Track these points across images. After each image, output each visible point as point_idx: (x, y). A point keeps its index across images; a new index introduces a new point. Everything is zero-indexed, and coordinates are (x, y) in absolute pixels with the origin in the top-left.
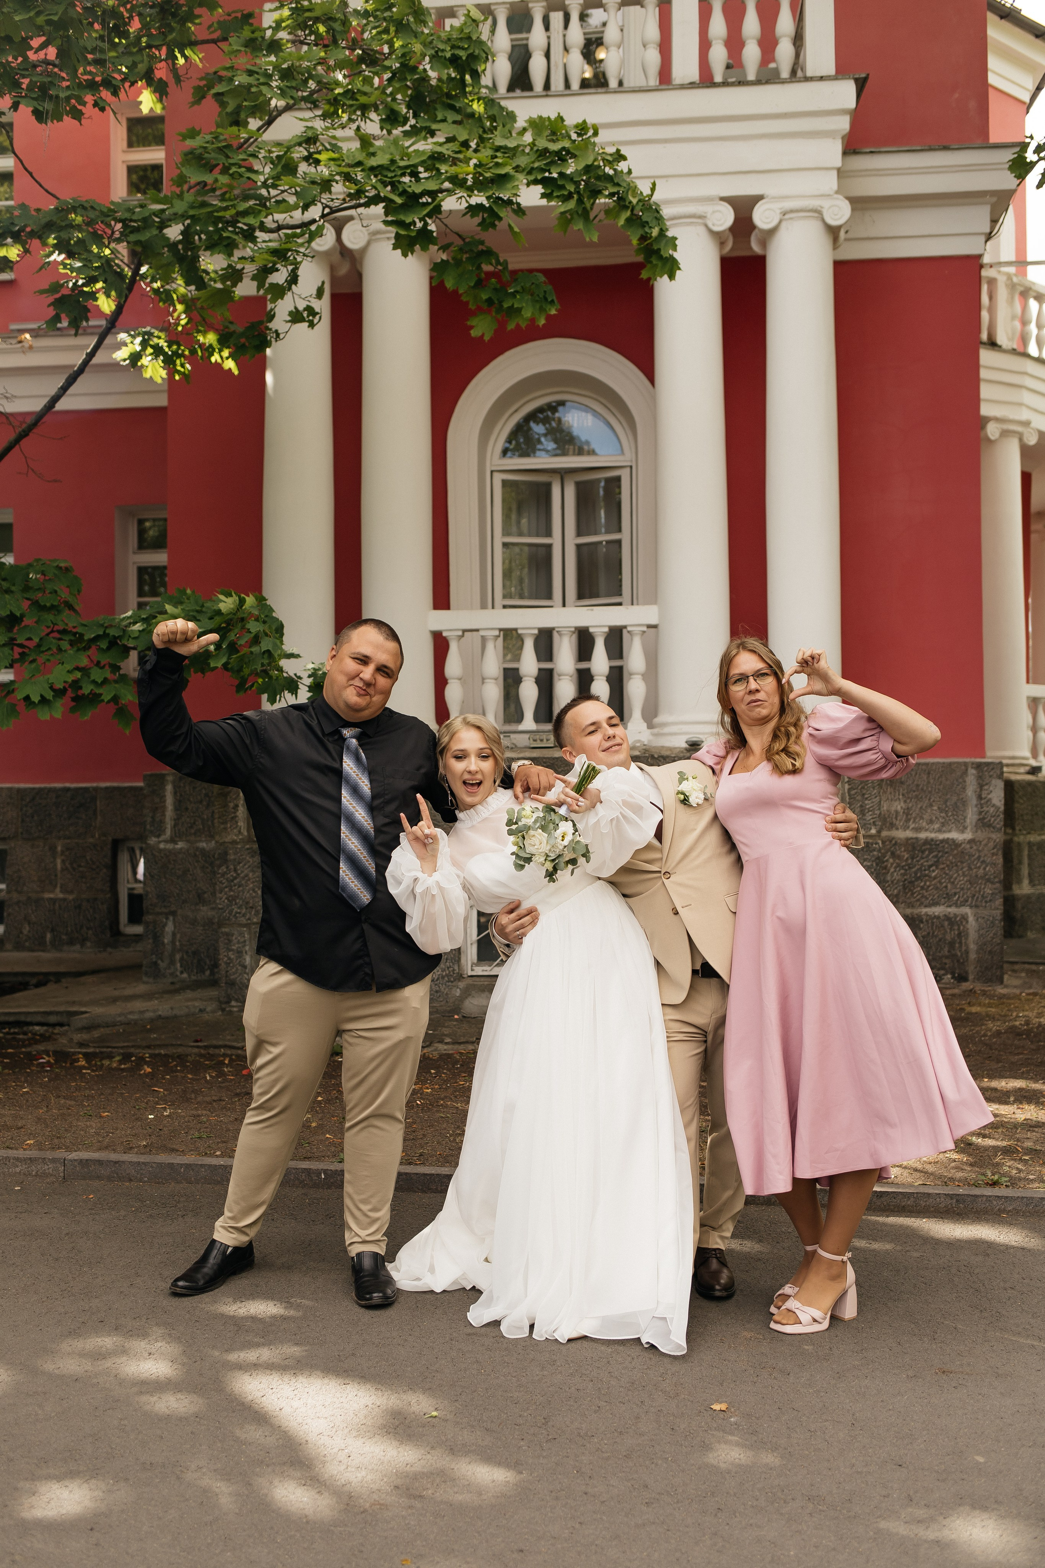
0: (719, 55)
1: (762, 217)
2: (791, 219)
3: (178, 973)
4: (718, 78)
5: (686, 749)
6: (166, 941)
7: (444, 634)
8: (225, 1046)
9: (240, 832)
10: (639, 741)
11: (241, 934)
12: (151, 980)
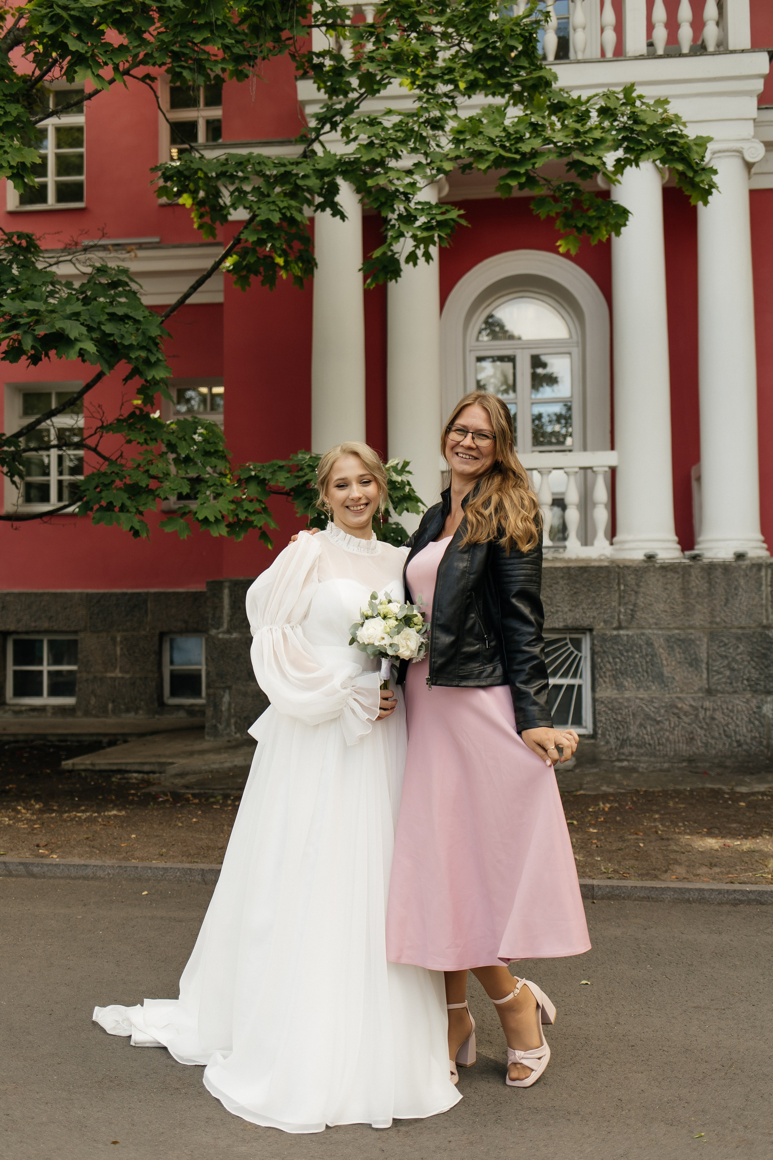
0: (660, 35)
2: (719, 157)
4: (661, 52)
5: (644, 561)
6: (224, 709)
10: (603, 555)
12: (212, 739)
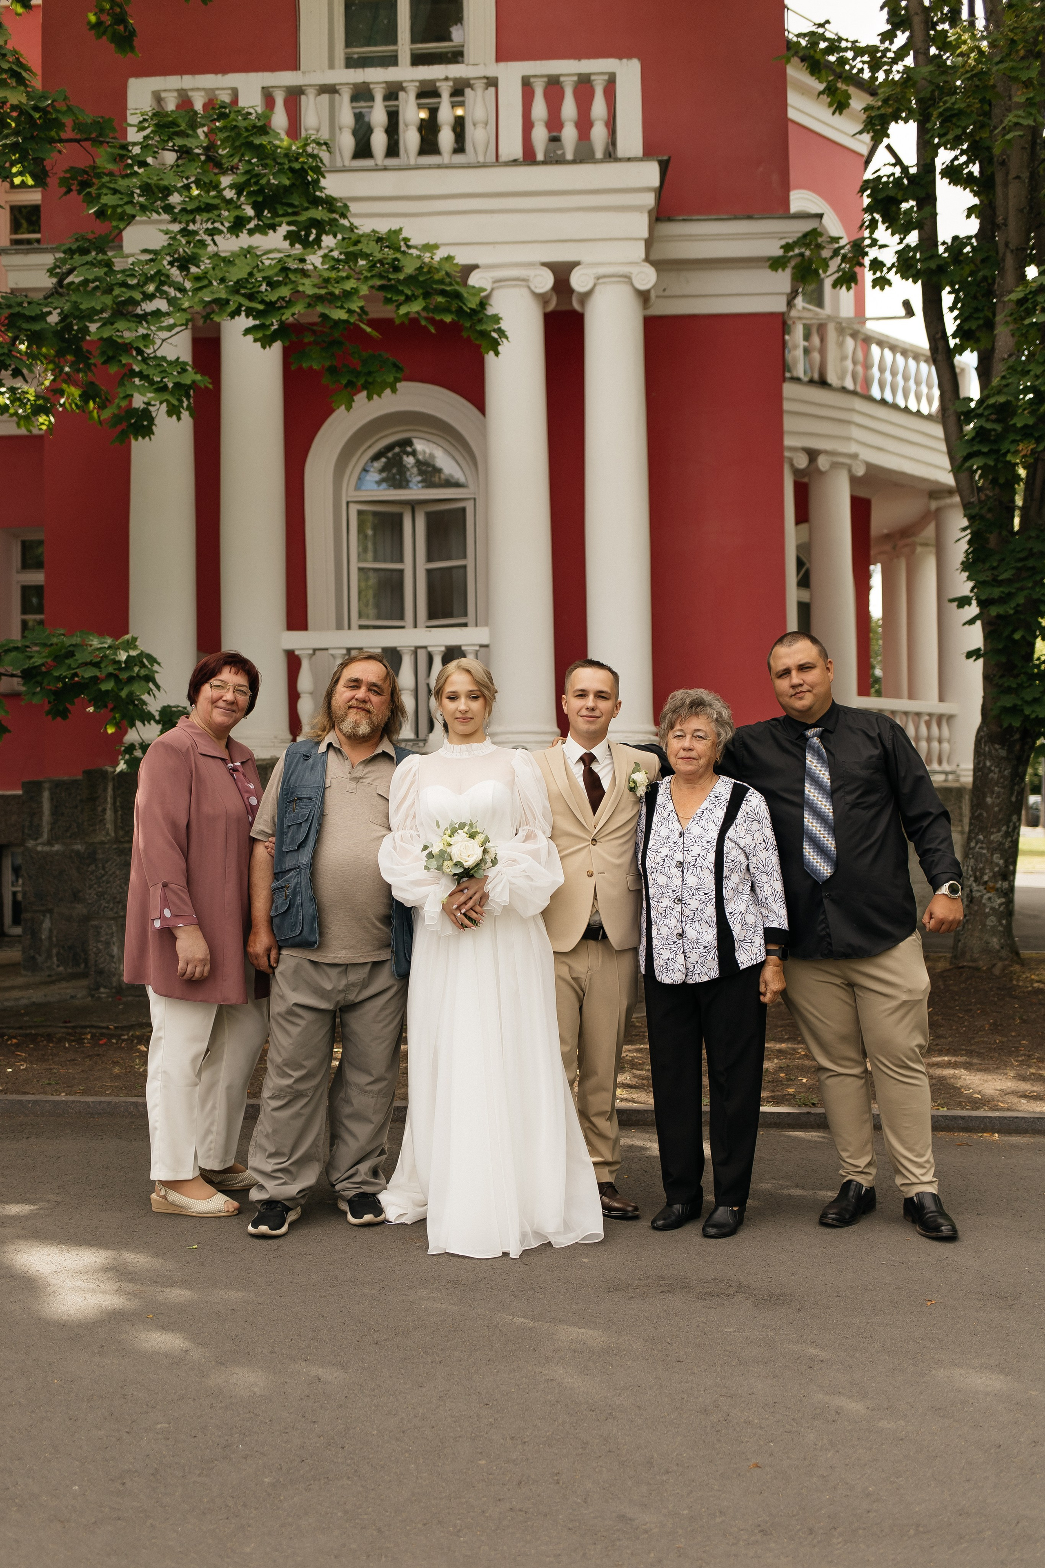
0: (540, 135)
1: (579, 281)
2: (604, 283)
3: (55, 967)
4: (540, 157)
6: (43, 937)
7: (297, 653)
8: (92, 1026)
9: (108, 834)
11: (109, 927)
12: (29, 974)
